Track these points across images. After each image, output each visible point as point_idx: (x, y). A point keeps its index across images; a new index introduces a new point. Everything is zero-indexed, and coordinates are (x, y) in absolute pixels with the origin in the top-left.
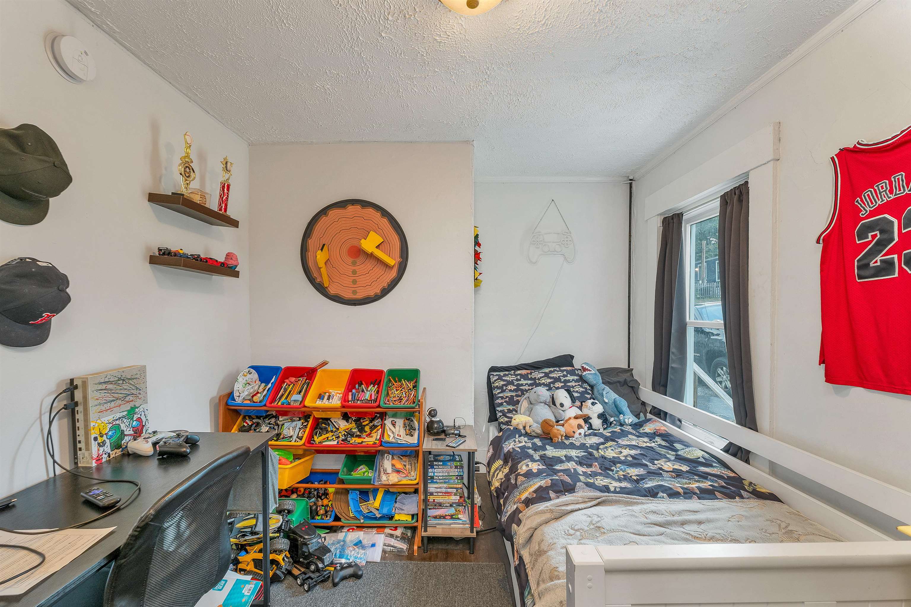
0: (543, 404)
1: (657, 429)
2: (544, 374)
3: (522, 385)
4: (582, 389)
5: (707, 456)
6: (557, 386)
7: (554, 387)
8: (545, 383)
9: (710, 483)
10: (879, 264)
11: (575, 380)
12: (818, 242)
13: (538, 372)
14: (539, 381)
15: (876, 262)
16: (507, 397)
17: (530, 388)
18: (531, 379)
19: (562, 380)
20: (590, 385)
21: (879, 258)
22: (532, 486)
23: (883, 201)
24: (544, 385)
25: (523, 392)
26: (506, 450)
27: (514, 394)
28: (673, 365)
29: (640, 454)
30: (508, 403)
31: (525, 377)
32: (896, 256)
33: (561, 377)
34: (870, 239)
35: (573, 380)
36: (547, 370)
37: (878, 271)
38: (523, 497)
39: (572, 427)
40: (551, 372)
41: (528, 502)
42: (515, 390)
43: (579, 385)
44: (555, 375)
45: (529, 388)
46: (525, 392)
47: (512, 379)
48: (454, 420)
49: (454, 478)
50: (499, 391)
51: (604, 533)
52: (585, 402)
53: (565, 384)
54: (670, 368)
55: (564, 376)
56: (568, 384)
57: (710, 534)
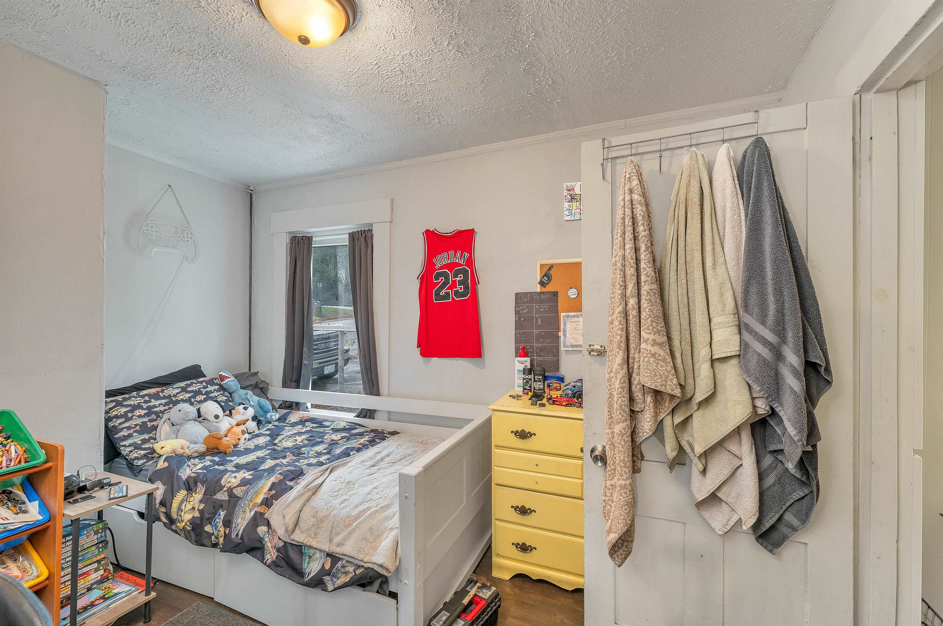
0: (193, 422)
1: (302, 417)
2: (180, 389)
3: (155, 406)
4: (225, 398)
5: (349, 424)
6: (199, 399)
7: (196, 401)
8: (184, 399)
9: (368, 437)
10: (444, 294)
11: (216, 389)
12: (418, 279)
13: (173, 388)
14: (176, 398)
15: (443, 293)
16: (136, 425)
17: (167, 407)
18: (164, 397)
19: (204, 392)
20: (229, 393)
21: (444, 291)
22: (264, 487)
23: (445, 263)
24: (183, 401)
25: (158, 415)
26: (184, 478)
27: (146, 419)
28: (305, 363)
29: (309, 436)
30: (140, 433)
31: (156, 396)
32: (450, 291)
33: (201, 389)
34: (440, 281)
35: (215, 390)
36: (182, 384)
37: (444, 297)
38: (259, 500)
39: (237, 435)
40: (188, 386)
41: (267, 503)
42: (145, 415)
43: (221, 394)
44: (194, 389)
45: (164, 408)
46: (161, 415)
47: (138, 402)
48: (78, 471)
49: (93, 548)
50: (120, 421)
51: (355, 483)
52: (234, 409)
53: (208, 396)
54: (303, 365)
55: (205, 387)
56: (211, 395)
57: (399, 458)
